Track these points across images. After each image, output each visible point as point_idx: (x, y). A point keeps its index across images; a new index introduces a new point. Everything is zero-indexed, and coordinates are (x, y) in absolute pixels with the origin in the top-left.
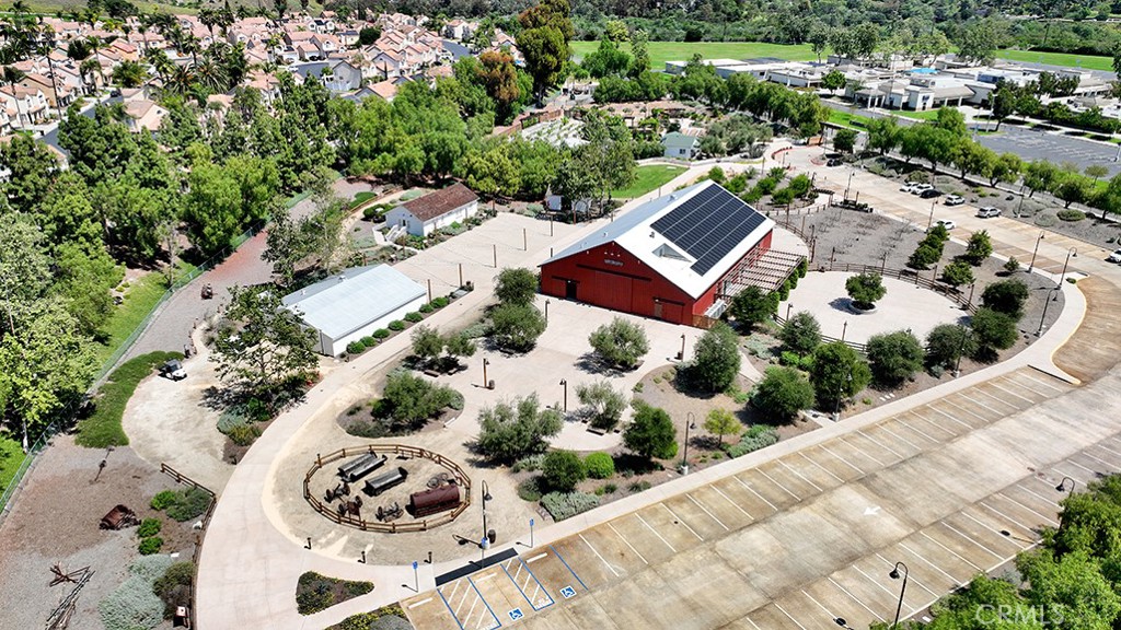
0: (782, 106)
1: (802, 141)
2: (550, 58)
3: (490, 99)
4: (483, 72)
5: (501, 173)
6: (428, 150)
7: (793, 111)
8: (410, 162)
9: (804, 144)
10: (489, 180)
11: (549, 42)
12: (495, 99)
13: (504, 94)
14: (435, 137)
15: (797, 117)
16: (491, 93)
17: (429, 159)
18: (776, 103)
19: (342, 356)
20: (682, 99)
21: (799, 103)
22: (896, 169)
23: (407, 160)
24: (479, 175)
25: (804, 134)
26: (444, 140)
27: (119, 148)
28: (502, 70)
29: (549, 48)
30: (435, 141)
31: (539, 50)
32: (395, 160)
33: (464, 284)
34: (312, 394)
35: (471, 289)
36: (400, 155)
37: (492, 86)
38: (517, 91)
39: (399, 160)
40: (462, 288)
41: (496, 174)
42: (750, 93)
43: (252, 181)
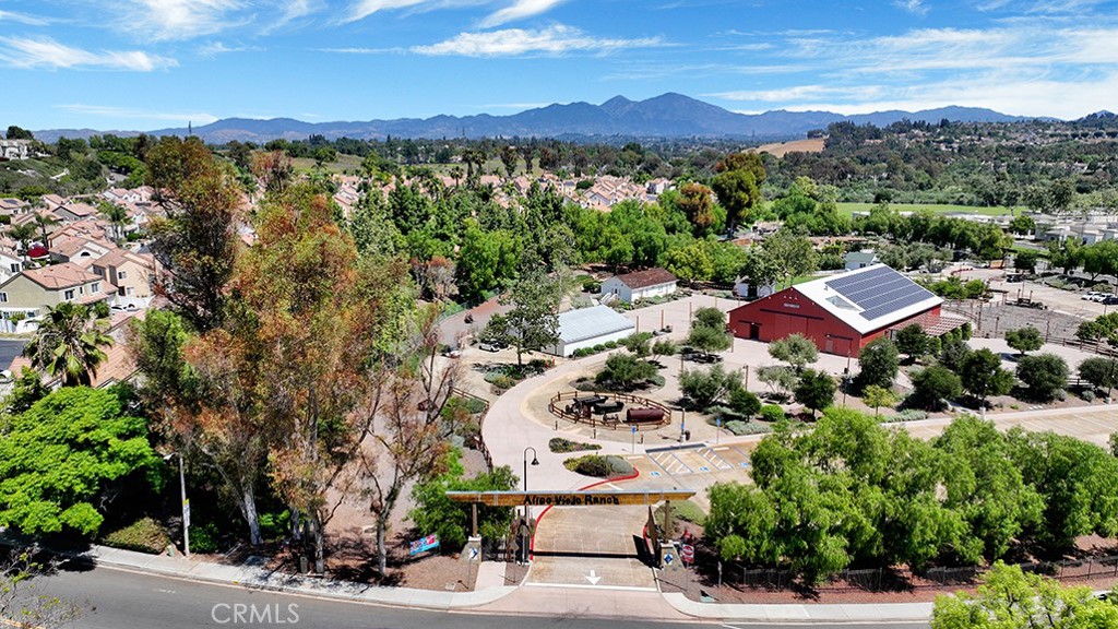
0: (963, 234)
1: (983, 265)
2: (743, 195)
3: (689, 223)
4: (684, 200)
5: (697, 264)
6: (636, 245)
7: (975, 239)
8: (622, 253)
9: (986, 267)
10: (687, 269)
11: (742, 182)
12: (693, 223)
13: (701, 219)
14: (644, 235)
15: (979, 244)
16: (690, 218)
17: (637, 252)
18: (958, 232)
19: (570, 356)
20: (865, 235)
21: (980, 231)
22: (1079, 284)
23: (619, 251)
24: (679, 264)
25: (986, 258)
26: (650, 237)
27: (424, 210)
28: (701, 199)
29: (741, 186)
30: (644, 238)
31: (733, 189)
32: (611, 251)
33: (665, 327)
34: (548, 372)
35: (669, 331)
36: (614, 248)
37: (691, 212)
38: (713, 217)
39: (613, 253)
40: (663, 330)
41: (693, 264)
42: (932, 226)
43: (506, 249)
